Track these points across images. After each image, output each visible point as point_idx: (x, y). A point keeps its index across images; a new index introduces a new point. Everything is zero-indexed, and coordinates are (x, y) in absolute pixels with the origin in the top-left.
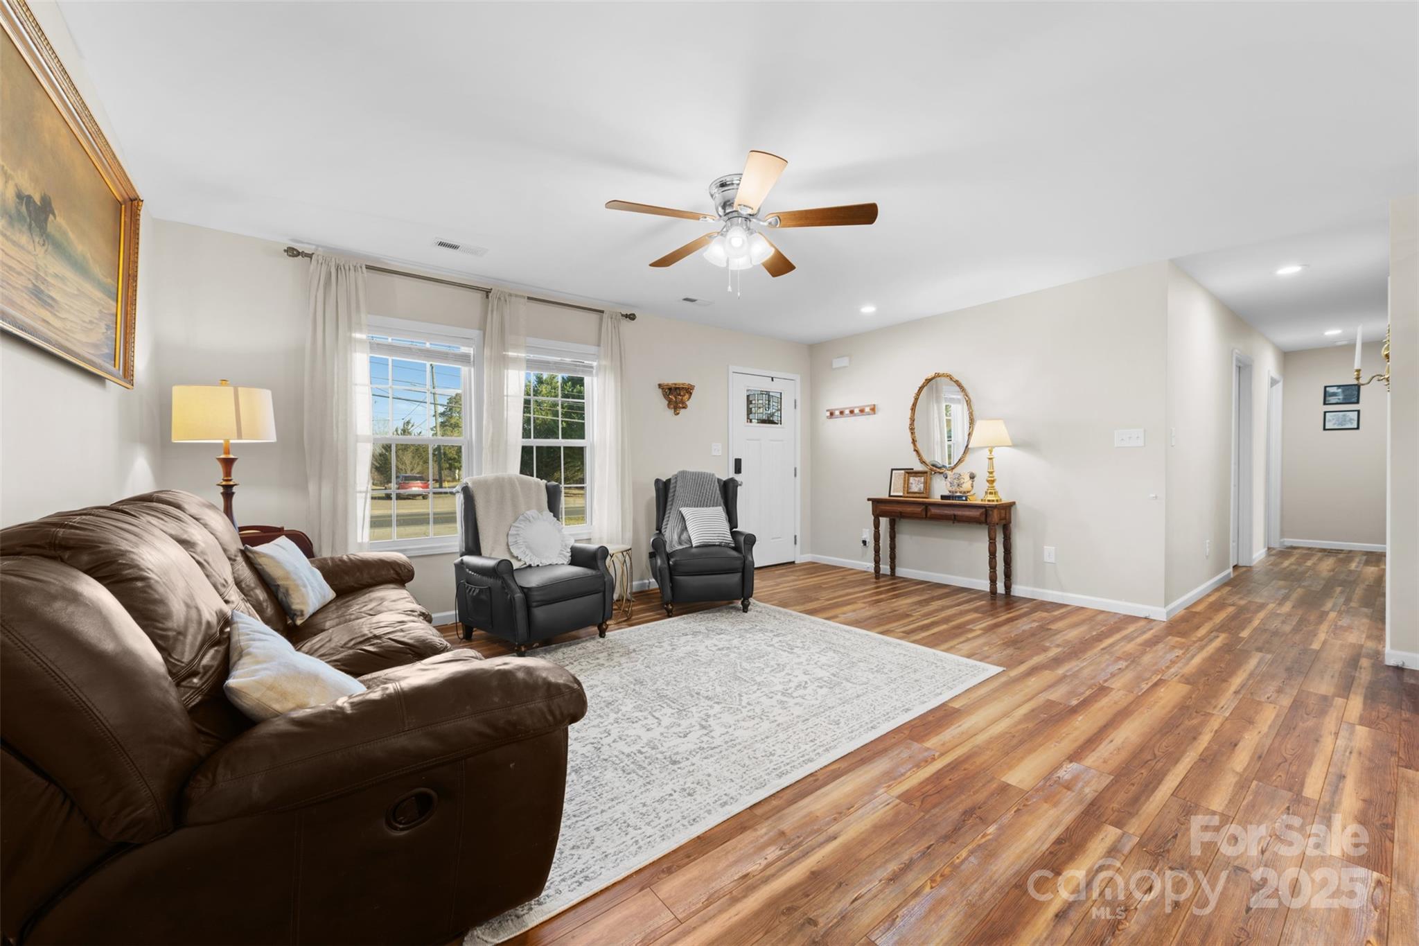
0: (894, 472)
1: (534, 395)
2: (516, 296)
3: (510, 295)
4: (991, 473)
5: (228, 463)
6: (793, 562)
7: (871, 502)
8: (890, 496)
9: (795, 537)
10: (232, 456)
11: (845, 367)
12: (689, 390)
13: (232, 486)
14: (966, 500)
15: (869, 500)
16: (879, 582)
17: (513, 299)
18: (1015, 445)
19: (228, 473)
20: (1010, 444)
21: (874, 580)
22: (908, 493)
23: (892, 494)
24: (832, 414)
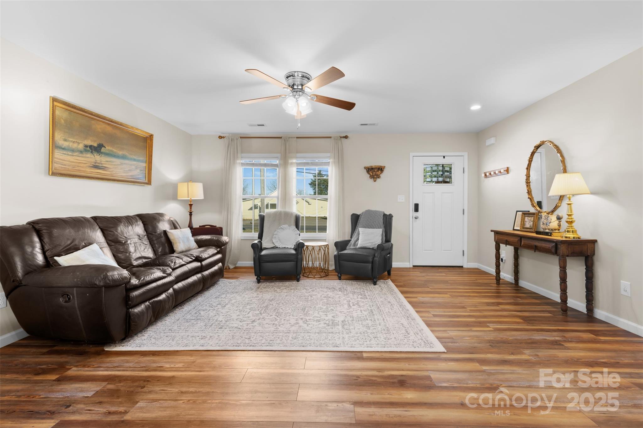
0: (518, 213)
1: (316, 177)
2: (292, 138)
3: (289, 138)
4: (569, 215)
5: (191, 205)
6: (462, 267)
7: (493, 233)
8: (514, 230)
9: (463, 251)
10: (192, 203)
11: (493, 144)
12: (381, 169)
13: (192, 212)
14: (551, 236)
15: (492, 231)
16: (499, 287)
17: (290, 139)
18: (592, 193)
19: (191, 208)
20: (589, 192)
21: (496, 285)
22: (523, 228)
23: (515, 228)
24: (486, 175)
